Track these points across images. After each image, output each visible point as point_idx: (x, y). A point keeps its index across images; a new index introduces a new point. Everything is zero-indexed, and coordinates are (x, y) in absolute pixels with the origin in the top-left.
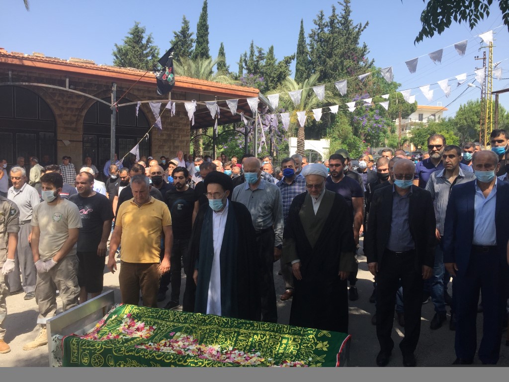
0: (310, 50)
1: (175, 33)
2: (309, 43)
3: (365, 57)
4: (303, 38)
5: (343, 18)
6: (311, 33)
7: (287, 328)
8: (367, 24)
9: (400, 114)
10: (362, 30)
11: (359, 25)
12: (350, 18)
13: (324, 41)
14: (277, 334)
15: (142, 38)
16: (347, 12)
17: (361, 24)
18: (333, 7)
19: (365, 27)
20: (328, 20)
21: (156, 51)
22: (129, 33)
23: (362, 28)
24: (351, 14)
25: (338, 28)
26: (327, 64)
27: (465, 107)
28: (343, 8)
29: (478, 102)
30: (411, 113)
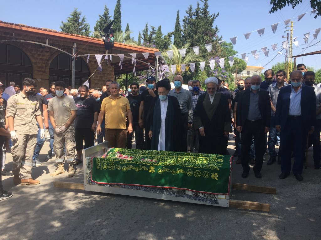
0: (183, 29)
1: (100, 16)
2: (183, 25)
3: (217, 34)
4: (179, 22)
5: (204, 10)
6: (184, 18)
7: (202, 154)
8: (218, 14)
9: (236, 71)
10: (215, 18)
11: (213, 15)
12: (208, 10)
13: (192, 24)
14: (197, 157)
15: (79, 18)
16: (206, 6)
17: (214, 14)
18: (198, 3)
19: (217, 16)
20: (195, 11)
21: (88, 26)
22: (71, 15)
23: (215, 17)
24: (208, 8)
25: (201, 16)
26: (194, 38)
27: (275, 66)
28: (204, 4)
29: (283, 64)
30: (243, 70)
